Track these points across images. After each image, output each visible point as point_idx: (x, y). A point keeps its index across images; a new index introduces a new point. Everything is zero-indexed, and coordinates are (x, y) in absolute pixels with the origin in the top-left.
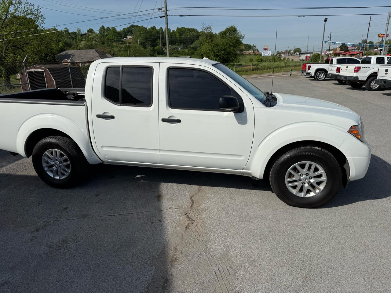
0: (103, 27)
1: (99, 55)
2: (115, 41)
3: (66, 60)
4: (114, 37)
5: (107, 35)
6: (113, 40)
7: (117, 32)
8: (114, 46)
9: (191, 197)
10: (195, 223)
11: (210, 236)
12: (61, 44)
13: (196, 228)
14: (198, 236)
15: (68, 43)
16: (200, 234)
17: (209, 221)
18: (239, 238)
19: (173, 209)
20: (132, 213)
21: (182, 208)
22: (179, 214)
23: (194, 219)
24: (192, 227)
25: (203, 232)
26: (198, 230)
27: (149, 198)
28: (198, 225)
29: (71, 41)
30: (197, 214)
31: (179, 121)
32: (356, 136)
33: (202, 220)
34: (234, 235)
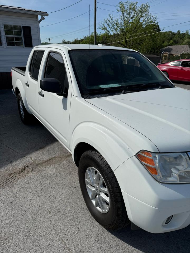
3: (166, 52)
9: (53, 158)
10: (18, 175)
11: (5, 188)
12: (171, 42)
13: (12, 178)
14: (2, 183)
15: (176, 41)
16: (6, 182)
17: (25, 179)
18: (10, 202)
19: (30, 159)
20: (13, 150)
21: (34, 162)
22: (25, 164)
23: (24, 172)
24: (12, 176)
25: (8, 183)
26: (10, 179)
27: (37, 146)
28: (16, 177)
29: (179, 39)
30: (31, 170)
31: (43, 96)
32: (146, 168)
33: (25, 175)
34: (13, 197)
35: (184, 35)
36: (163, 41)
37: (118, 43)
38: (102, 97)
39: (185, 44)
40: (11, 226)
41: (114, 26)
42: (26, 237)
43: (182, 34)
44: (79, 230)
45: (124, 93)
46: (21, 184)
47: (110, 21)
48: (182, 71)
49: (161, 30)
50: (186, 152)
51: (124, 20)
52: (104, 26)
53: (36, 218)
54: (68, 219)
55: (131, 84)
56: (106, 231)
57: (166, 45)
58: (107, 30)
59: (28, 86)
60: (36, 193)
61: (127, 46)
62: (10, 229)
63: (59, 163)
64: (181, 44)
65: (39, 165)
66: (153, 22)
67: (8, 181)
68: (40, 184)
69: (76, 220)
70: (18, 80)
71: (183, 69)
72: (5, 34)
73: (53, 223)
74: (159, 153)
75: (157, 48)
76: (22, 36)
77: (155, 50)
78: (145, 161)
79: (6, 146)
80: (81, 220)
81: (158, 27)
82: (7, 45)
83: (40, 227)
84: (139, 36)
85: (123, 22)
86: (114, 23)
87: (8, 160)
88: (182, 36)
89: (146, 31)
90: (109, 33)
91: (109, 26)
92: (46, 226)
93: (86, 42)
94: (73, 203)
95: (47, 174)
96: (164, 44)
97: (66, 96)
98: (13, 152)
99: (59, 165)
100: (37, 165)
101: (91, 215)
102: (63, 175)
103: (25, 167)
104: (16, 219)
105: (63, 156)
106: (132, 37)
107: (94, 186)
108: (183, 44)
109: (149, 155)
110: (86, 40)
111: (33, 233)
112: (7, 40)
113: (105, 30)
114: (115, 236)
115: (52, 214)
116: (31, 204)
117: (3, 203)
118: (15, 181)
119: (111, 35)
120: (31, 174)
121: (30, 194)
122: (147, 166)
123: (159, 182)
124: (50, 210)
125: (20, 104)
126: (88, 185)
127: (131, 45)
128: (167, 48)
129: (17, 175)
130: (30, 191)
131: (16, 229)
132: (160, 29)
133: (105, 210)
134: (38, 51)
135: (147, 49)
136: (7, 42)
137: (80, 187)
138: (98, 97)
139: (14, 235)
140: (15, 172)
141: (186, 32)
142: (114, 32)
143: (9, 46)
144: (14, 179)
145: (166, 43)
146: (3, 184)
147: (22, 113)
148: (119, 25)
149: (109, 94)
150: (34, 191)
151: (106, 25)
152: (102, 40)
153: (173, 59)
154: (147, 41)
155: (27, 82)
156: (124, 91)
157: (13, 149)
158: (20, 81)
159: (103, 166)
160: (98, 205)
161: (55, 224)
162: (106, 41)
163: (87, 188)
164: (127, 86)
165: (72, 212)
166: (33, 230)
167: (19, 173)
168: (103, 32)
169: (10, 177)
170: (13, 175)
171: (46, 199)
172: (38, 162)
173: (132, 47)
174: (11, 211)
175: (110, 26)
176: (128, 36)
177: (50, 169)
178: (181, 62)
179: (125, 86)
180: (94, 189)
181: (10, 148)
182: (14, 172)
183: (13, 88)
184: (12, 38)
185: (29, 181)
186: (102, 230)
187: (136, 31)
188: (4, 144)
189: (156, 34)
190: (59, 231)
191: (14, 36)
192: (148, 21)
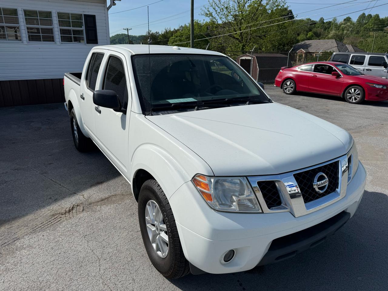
0: (364, 14)
1: (337, 46)
2: (374, 30)
3: (301, 50)
4: (374, 26)
5: (366, 24)
6: (371, 29)
7: (379, 19)
8: (370, 36)
9: (113, 196)
10: (64, 216)
11: (45, 231)
12: (310, 34)
13: (56, 219)
14: (41, 225)
15: (317, 33)
16: (46, 224)
17: (73, 221)
18: (50, 247)
19: (82, 197)
20: (61, 185)
21: (87, 200)
22: (74, 203)
23: (72, 212)
24: (56, 217)
25: (50, 225)
26: (53, 221)
27: (92, 180)
28: (61, 219)
29: (322, 30)
30: (81, 210)
31: (100, 112)
32: (201, 194)
33: (73, 216)
34: (55, 242)
35: (330, 24)
36: (298, 32)
37: (229, 35)
38: (169, 114)
39: (331, 38)
40: (48, 274)
41: (223, 11)
42: (66, 287)
43: (326, 22)
44: (134, 280)
45: (197, 110)
46: (67, 227)
47: (218, 3)
48: (314, 78)
49: (295, 16)
50: (246, 176)
51: (239, 3)
52: (208, 11)
53: (82, 266)
54: (122, 267)
55: (210, 99)
56: (167, 281)
57: (302, 38)
58: (212, 16)
59: (84, 99)
60: (85, 238)
61: (242, 40)
62: (48, 277)
63: (120, 202)
64: (325, 37)
65: (92, 205)
66: (281, 6)
67: (51, 222)
68: (91, 226)
69: (131, 268)
70: (72, 90)
71: (316, 76)
72: (59, 26)
73: (102, 271)
74: (214, 176)
75: (287, 44)
76: (83, 28)
77: (284, 46)
78: (200, 186)
79: (51, 180)
80: (138, 269)
81: (291, 12)
82: (62, 41)
83: (85, 276)
84: (260, 25)
85: (236, 6)
86: (223, 7)
87: (52, 197)
88: (326, 26)
89: (270, 19)
90: (215, 22)
91: (216, 11)
92: (92, 274)
93: (182, 33)
94: (131, 250)
95: (102, 216)
96: (299, 38)
97: (125, 113)
98: (60, 188)
99: (119, 204)
100: (90, 204)
101: (151, 263)
102: (123, 216)
103: (74, 206)
104: (55, 267)
105: (126, 194)
106: (250, 27)
107: (154, 225)
108: (328, 38)
109: (204, 179)
110: (182, 31)
111: (75, 282)
112: (61, 34)
113: (211, 17)
114: (177, 287)
115: (102, 262)
116: (76, 250)
117: (41, 248)
118: (58, 222)
119: (219, 25)
120: (81, 215)
121: (76, 239)
122: (202, 192)
123: (214, 210)
124: (100, 257)
125: (74, 124)
126: (149, 225)
127: (249, 39)
128: (303, 44)
129: (62, 216)
130: (78, 235)
131: (55, 278)
132: (293, 16)
133: (165, 254)
134: (97, 54)
135: (272, 45)
136: (61, 36)
137: (140, 232)
138: (163, 114)
139: (52, 284)
140: (60, 212)
141: (333, 20)
142: (223, 20)
143: (64, 41)
144: (58, 220)
145: (303, 35)
146: (43, 227)
147: (76, 135)
148: (230, 10)
149: (178, 111)
150: (82, 235)
151: (211, 10)
152: (206, 32)
153: (311, 60)
154: (273, 33)
155: (83, 94)
156: (197, 107)
157: (60, 183)
158: (75, 93)
159: (160, 196)
160: (158, 249)
161: (105, 273)
162: (213, 33)
163: (147, 229)
164: (203, 101)
165: (128, 260)
166: (75, 278)
167: (65, 214)
168: (208, 20)
169: (52, 219)
170: (58, 215)
171: (97, 245)
172: (92, 200)
173: (251, 42)
174: (51, 258)
175: (218, 11)
176: (244, 26)
177: (107, 210)
178: (314, 65)
179: (201, 101)
180: (155, 229)
181: (56, 182)
182: (58, 213)
183: (65, 102)
184: (69, 32)
185: (78, 223)
186: (162, 281)
187: (256, 20)
188: (49, 177)
189: (285, 24)
190: (109, 280)
191: (72, 28)
192: (275, 4)
